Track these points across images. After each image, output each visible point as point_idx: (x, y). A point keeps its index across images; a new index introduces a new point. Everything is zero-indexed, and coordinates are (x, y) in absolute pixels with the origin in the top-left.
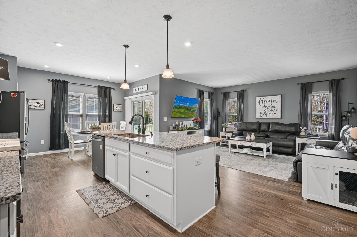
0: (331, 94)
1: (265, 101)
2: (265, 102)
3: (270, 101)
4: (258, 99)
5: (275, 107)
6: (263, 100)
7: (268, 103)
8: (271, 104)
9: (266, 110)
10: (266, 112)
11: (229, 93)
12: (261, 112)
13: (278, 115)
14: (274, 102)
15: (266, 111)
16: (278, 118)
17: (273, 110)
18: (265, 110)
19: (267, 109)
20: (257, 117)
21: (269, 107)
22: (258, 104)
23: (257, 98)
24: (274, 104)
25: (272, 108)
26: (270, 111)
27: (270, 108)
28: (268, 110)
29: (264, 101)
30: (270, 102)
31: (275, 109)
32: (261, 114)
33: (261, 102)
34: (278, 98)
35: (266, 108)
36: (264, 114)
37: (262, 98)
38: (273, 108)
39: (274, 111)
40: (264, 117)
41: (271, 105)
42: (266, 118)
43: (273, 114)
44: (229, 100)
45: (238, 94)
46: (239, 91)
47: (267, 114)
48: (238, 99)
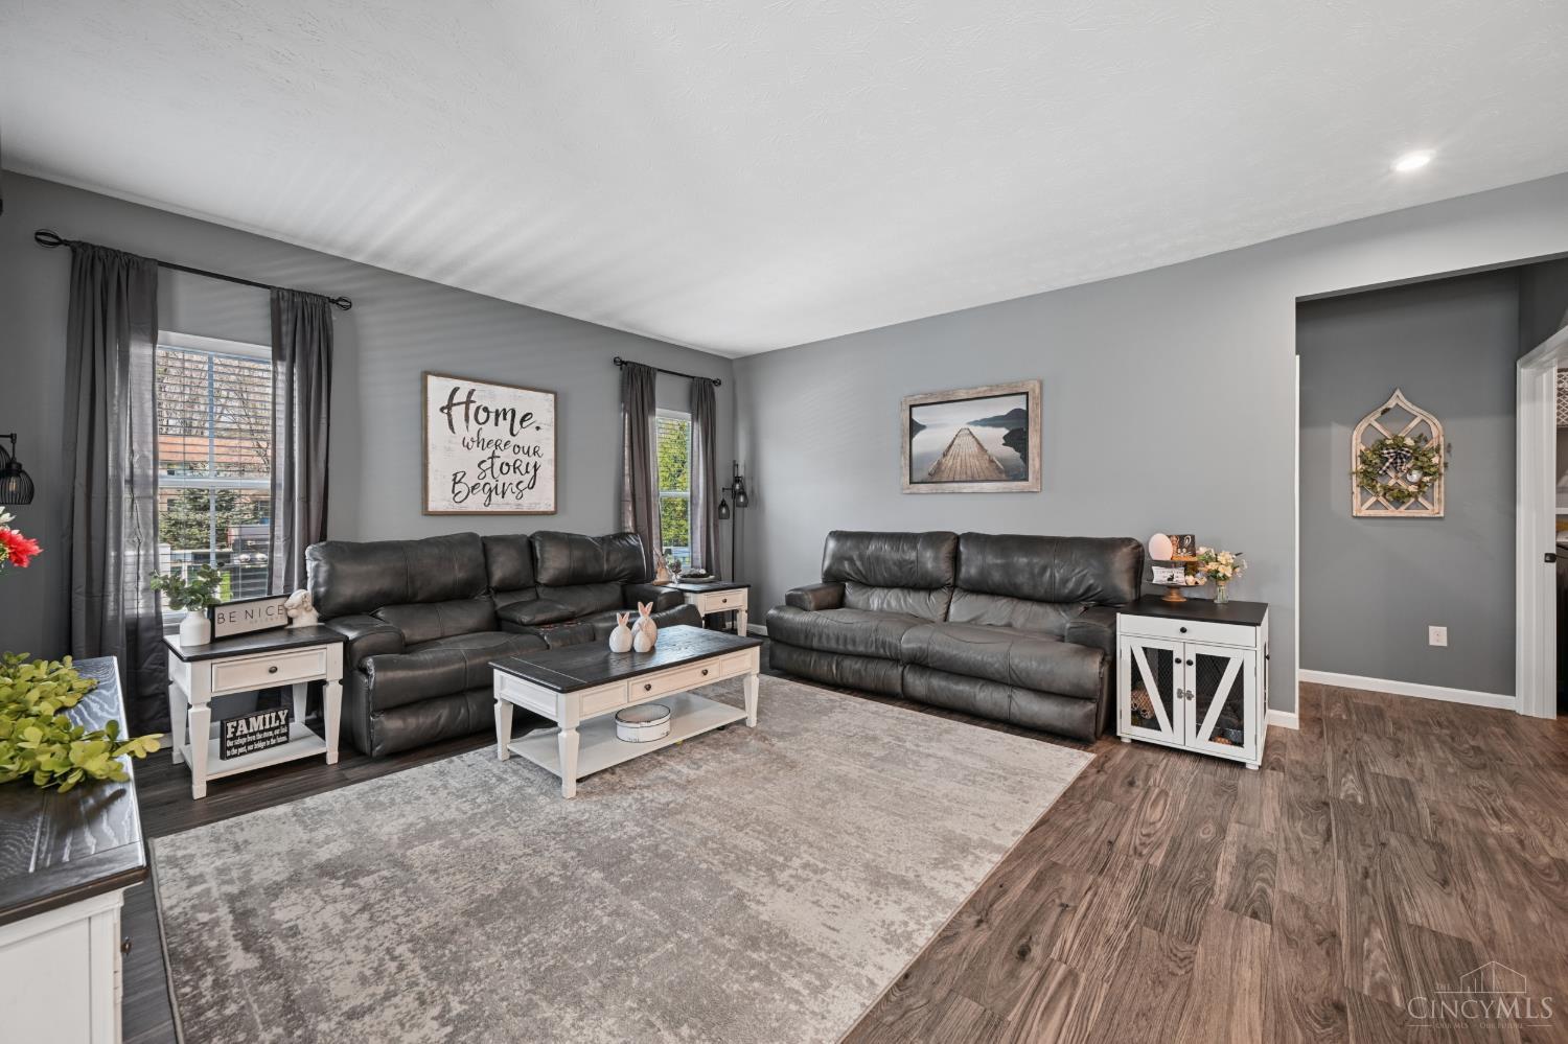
0: (697, 426)
1: (481, 411)
2: (482, 416)
3: (509, 416)
4: (439, 389)
5: (531, 451)
6: (468, 402)
7: (496, 424)
8: (512, 434)
9: (487, 464)
10: (489, 479)
11: (162, 271)
12: (455, 475)
13: (542, 497)
14: (525, 424)
15: (489, 472)
16: (542, 508)
17: (523, 470)
18: (479, 466)
19: (492, 457)
20: (432, 507)
21: (502, 446)
22: (437, 421)
23: (432, 381)
24: (526, 436)
25: (517, 457)
26: (505, 469)
27: (507, 456)
28: (497, 463)
29: (473, 407)
30: (505, 419)
31: (532, 460)
32: (458, 488)
33: (458, 412)
34: (541, 406)
35: (488, 452)
36: (473, 488)
37: (465, 386)
38: (521, 456)
39: (527, 472)
40: (476, 503)
41: (514, 441)
42: (489, 509)
43: (520, 487)
44: (161, 333)
45: (284, 317)
46: (292, 292)
47: (493, 486)
48: (287, 352)
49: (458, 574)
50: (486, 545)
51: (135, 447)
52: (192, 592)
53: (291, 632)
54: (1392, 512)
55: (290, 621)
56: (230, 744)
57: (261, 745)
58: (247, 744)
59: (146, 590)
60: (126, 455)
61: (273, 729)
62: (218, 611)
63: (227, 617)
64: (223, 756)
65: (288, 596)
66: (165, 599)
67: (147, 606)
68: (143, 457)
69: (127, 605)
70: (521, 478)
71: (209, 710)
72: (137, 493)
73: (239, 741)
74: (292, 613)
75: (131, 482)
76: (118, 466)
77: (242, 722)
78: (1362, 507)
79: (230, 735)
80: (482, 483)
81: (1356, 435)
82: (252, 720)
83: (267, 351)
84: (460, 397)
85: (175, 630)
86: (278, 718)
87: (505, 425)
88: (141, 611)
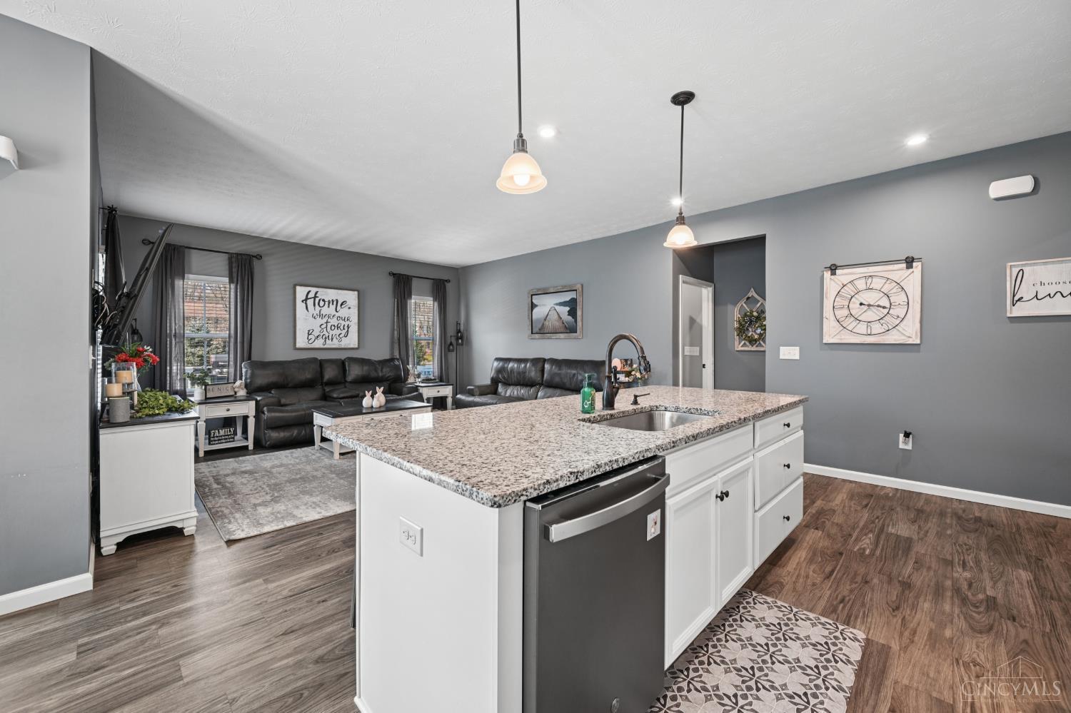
0: (436, 304)
1: (321, 301)
2: (322, 303)
3: (335, 303)
4: (301, 292)
5: (346, 319)
6: (315, 297)
7: (329, 307)
8: (337, 312)
9: (324, 326)
10: (325, 332)
11: (186, 250)
12: (309, 331)
13: (352, 340)
14: (343, 306)
15: (325, 329)
16: (352, 346)
17: (342, 328)
18: (320, 326)
19: (327, 322)
20: (298, 345)
21: (331, 317)
22: (300, 306)
23: (298, 288)
24: (343, 312)
25: (339, 322)
26: (333, 327)
27: (334, 321)
28: (329, 325)
29: (317, 300)
30: (333, 304)
31: (346, 323)
32: (310, 337)
33: (310, 302)
34: (351, 297)
35: (325, 320)
36: (317, 337)
37: (314, 290)
38: (341, 322)
39: (344, 329)
40: (319, 344)
41: (337, 314)
42: (325, 347)
43: (341, 336)
44: (186, 275)
45: (234, 265)
46: (237, 254)
47: (327, 335)
48: (235, 280)
49: (307, 375)
50: (321, 364)
51: (177, 322)
52: (198, 379)
53: (236, 397)
54: (750, 348)
55: (236, 393)
56: (212, 439)
57: (224, 441)
58: (219, 440)
59: (180, 379)
60: (173, 325)
61: (228, 435)
62: (208, 387)
63: (211, 389)
64: (209, 444)
65: (234, 383)
66: (189, 382)
67: (181, 386)
68: (180, 326)
69: (174, 385)
70: (341, 332)
71: (205, 424)
72: (177, 340)
73: (216, 439)
74: (236, 390)
75: (175, 336)
76: (171, 330)
77: (217, 431)
78: (739, 346)
79: (212, 436)
80: (322, 334)
81: (736, 310)
82: (220, 431)
83: (227, 280)
84: (312, 295)
85: (192, 396)
86: (230, 431)
87: (333, 307)
88: (179, 388)
